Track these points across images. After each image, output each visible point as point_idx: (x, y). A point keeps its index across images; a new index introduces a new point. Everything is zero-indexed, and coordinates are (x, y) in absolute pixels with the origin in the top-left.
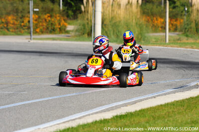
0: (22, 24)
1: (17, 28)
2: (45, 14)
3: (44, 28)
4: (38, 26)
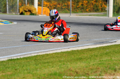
0: (78, 6)
3: (91, 9)
4: (88, 8)
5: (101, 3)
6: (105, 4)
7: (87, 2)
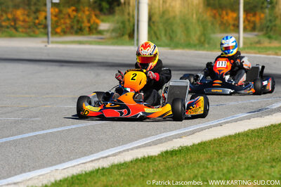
0: (37, 21)
1: (29, 28)
2: (69, 7)
3: (67, 27)
4: (59, 24)
5: (87, 13)
6: (96, 16)
7: (57, 10)
